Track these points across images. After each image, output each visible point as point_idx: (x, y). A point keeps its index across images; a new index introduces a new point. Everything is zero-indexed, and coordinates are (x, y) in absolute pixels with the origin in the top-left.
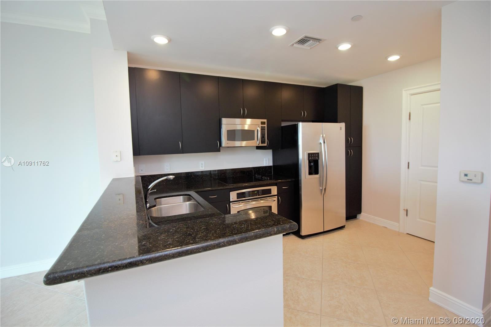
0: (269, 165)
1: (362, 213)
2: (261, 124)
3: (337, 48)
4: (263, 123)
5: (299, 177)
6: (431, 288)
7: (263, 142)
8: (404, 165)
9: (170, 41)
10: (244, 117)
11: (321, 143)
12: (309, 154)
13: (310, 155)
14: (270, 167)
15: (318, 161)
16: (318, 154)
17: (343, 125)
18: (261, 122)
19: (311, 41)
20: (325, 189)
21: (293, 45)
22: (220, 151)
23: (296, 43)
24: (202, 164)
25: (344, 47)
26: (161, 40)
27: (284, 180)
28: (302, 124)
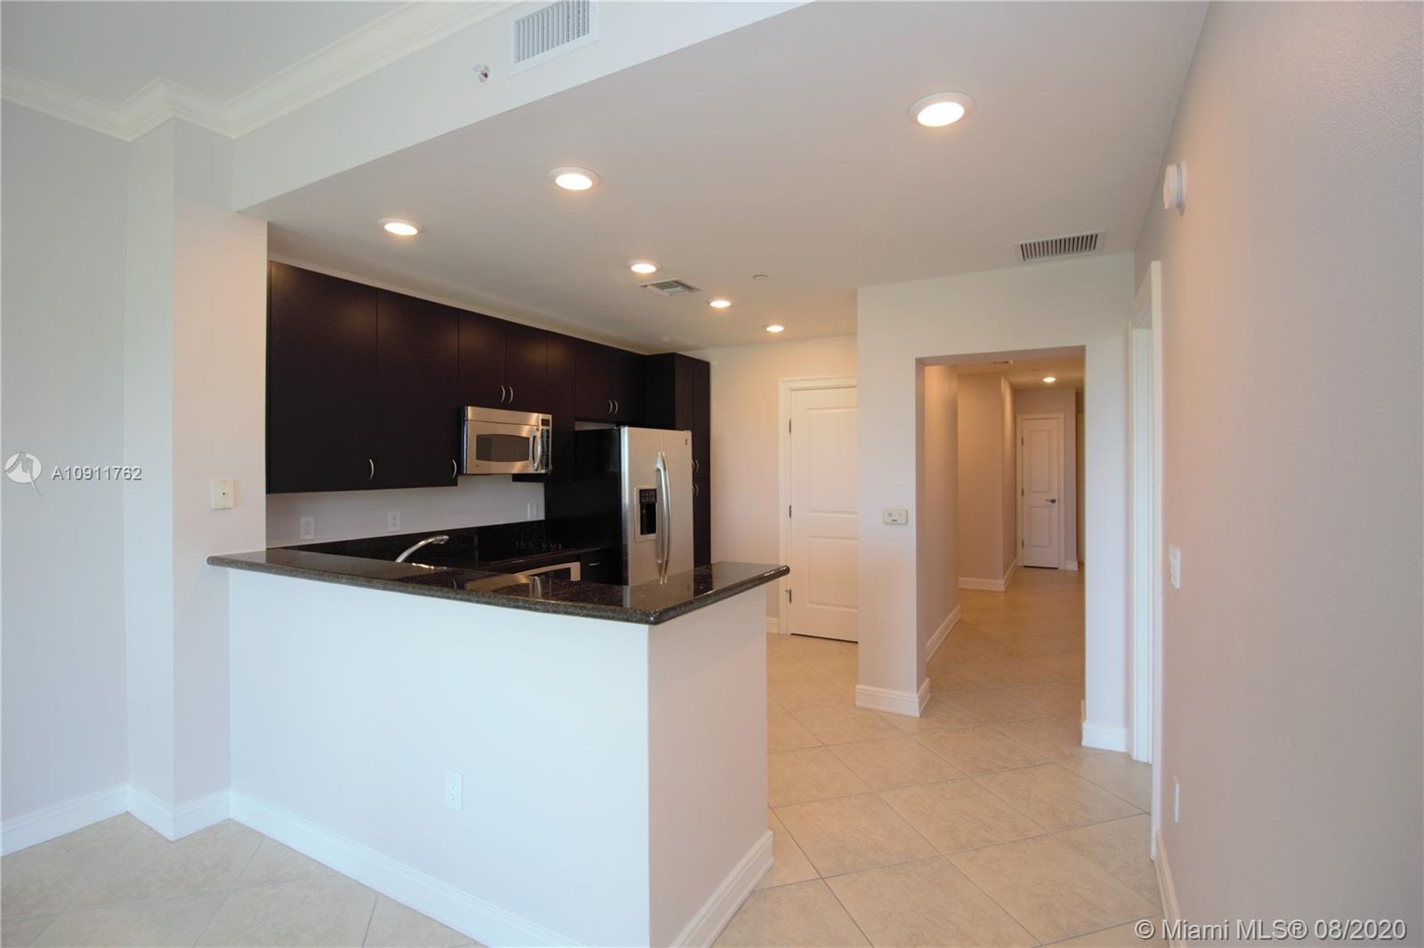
0: (537, 516)
2: (543, 425)
3: (709, 303)
4: (545, 422)
5: (623, 539)
6: (858, 686)
7: (544, 465)
8: (784, 511)
9: (421, 232)
10: (508, 406)
11: (659, 470)
12: (642, 491)
13: (643, 493)
14: (539, 522)
15: (655, 505)
16: (655, 490)
17: (688, 435)
18: (543, 420)
19: (679, 288)
20: (667, 562)
21: (648, 286)
22: (457, 485)
23: (653, 285)
24: (395, 518)
25: (720, 304)
26: (402, 229)
27: (594, 548)
28: (629, 431)
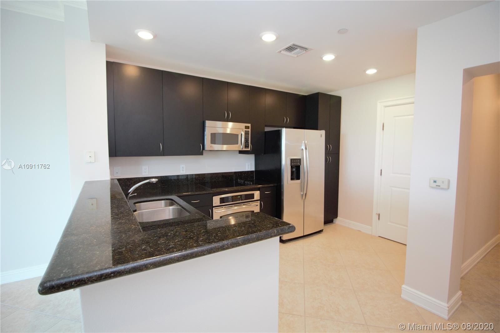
0: (251, 169)
1: (338, 218)
2: (245, 128)
3: (322, 58)
4: (247, 127)
5: (282, 182)
6: (403, 286)
7: (246, 146)
8: (377, 172)
9: (155, 36)
10: (228, 120)
11: (303, 149)
12: (291, 160)
14: (252, 172)
15: (300, 166)
16: (300, 159)
17: (323, 132)
18: (246, 126)
19: (298, 50)
20: (306, 194)
21: (281, 52)
22: (203, 155)
23: (284, 50)
24: (183, 168)
25: (329, 57)
26: (145, 35)
27: (267, 185)
28: (286, 130)
